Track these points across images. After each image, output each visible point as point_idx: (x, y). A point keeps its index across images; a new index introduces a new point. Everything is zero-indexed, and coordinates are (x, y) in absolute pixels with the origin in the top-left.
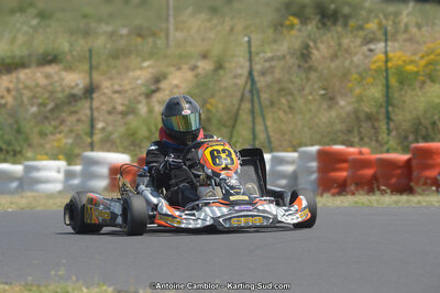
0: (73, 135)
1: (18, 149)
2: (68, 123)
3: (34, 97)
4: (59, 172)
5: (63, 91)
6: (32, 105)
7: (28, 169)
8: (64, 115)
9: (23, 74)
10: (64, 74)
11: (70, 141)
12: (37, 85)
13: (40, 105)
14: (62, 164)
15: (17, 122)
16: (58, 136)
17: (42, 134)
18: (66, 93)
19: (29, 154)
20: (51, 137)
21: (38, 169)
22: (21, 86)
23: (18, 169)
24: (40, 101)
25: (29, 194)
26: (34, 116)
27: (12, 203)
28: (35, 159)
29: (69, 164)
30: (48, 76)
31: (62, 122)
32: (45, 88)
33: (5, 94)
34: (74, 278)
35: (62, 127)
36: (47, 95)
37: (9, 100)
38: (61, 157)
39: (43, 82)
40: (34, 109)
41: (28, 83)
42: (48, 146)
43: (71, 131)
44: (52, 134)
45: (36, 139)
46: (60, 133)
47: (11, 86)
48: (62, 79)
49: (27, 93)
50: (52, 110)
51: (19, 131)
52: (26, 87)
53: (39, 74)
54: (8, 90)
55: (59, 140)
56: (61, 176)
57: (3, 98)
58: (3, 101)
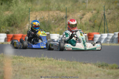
3: (53, 18)
4: (58, 37)
5: (60, 17)
6: (53, 20)
8: (60, 23)
10: (61, 13)
11: (61, 29)
12: (54, 16)
16: (59, 28)
18: (61, 17)
20: (57, 28)
21: (53, 36)
22: (50, 16)
28: (52, 33)
30: (57, 13)
31: (60, 25)
36: (56, 18)
38: (58, 33)
39: (55, 15)
40: (53, 21)
41: (52, 15)
42: (56, 30)
43: (62, 27)
47: (48, 16)
50: (57, 22)
51: (49, 27)
52: (51, 16)
53: (55, 13)
57: (46, 18)
58: (46, 19)
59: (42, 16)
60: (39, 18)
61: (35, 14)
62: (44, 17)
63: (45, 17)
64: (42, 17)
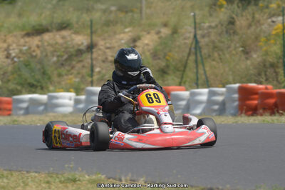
0: (80, 76)
1: (44, 85)
2: (77, 68)
3: (55, 51)
4: (70, 99)
5: (73, 47)
6: (53, 56)
7: (51, 98)
8: (74, 63)
9: (47, 36)
10: (74, 36)
11: (77, 80)
12: (57, 43)
13: (58, 56)
14: (72, 95)
15: (43, 68)
16: (70, 77)
17: (60, 75)
18: (76, 48)
19: (51, 88)
20: (65, 77)
21: (57, 98)
22: (46, 44)
23: (44, 97)
24: (59, 53)
25: (51, 114)
26: (55, 63)
27: (40, 120)
28: (55, 91)
29: (77, 94)
30: (63, 38)
31: (73, 67)
32: (61, 45)
33: (36, 49)
34: (80, 169)
35: (72, 71)
36: (63, 50)
37: (38, 52)
38: (72, 90)
39: (60, 41)
40: (55, 59)
41: (51, 42)
42: (63, 83)
43: (78, 73)
44: (66, 75)
45: (55, 79)
46: (71, 74)
47: (40, 43)
48: (72, 40)
49: (50, 49)
50: (66, 60)
51: (44, 73)
52: (49, 45)
53: (58, 36)
54: (38, 47)
55: (70, 79)
56: (72, 102)
57: (34, 51)
58: (34, 54)
59: (24, 46)
60: (17, 51)
61: (5, 41)
62: (30, 48)
63: (32, 49)
64: (25, 48)
